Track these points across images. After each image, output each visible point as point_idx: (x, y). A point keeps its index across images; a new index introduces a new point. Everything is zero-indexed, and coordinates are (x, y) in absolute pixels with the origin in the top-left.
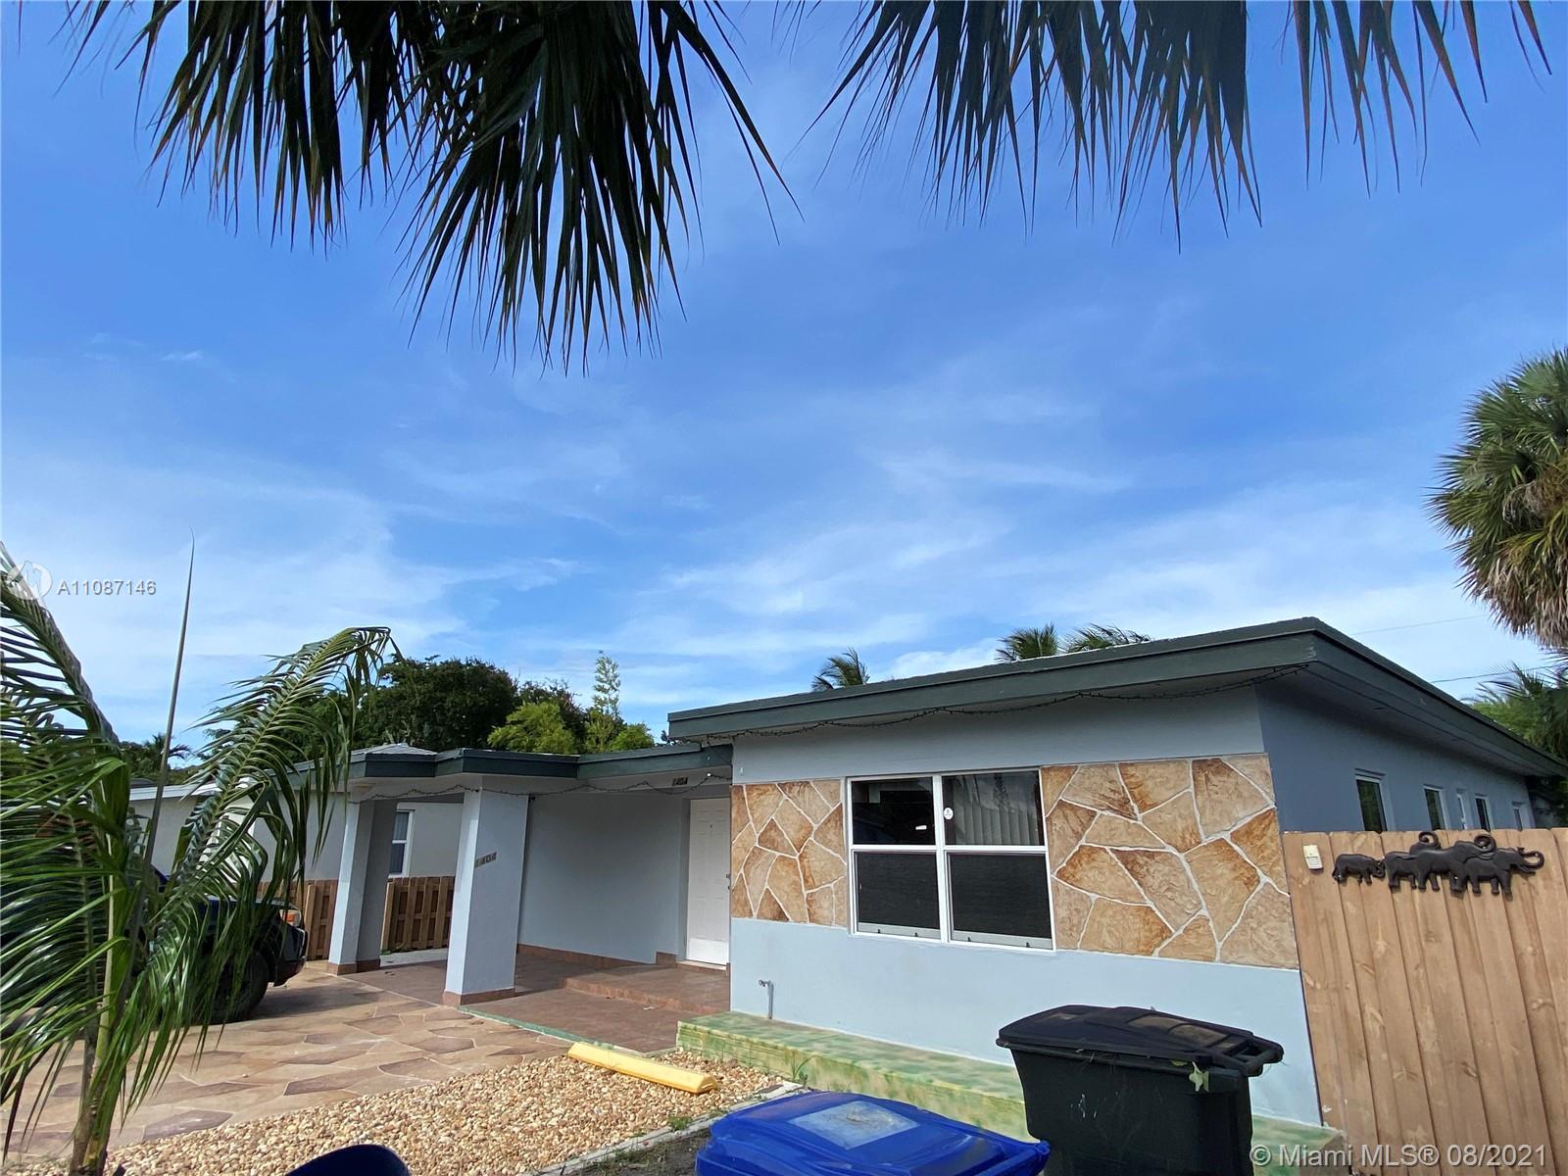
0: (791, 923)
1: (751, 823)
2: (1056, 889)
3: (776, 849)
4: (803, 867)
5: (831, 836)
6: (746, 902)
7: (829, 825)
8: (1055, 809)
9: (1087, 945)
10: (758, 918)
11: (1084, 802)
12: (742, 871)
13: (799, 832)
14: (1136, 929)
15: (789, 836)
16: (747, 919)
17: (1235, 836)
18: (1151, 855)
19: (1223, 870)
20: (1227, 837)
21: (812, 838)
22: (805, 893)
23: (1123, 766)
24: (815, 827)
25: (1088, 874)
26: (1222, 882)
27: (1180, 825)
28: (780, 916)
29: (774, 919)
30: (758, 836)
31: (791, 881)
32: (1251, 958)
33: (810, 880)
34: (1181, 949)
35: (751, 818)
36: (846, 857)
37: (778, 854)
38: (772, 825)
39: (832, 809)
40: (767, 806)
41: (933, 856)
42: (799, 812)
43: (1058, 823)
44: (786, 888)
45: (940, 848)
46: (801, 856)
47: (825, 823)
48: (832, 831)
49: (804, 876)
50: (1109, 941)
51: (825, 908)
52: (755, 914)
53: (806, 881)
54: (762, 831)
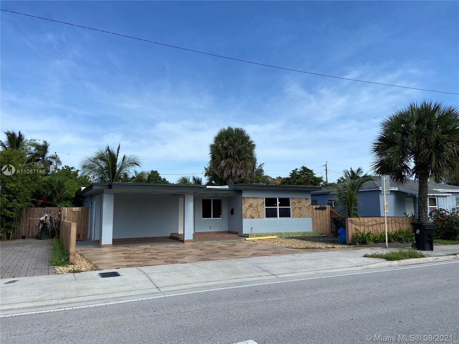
0: (255, 219)
1: (246, 203)
2: (292, 212)
3: (252, 208)
4: (257, 210)
5: (262, 206)
6: (246, 216)
7: (262, 204)
9: (295, 217)
10: (249, 218)
11: (295, 202)
12: (245, 211)
14: (300, 215)
15: (255, 205)
16: (246, 219)
17: (308, 206)
18: (301, 208)
19: (307, 209)
21: (259, 206)
22: (258, 214)
23: (300, 198)
24: (259, 204)
25: (295, 210)
27: (304, 205)
28: (253, 218)
29: (252, 218)
30: (248, 206)
31: (255, 212)
32: (309, 217)
34: (303, 217)
36: (264, 208)
39: (262, 202)
40: (250, 201)
41: (276, 208)
42: (257, 202)
43: (292, 204)
44: (254, 214)
45: (278, 207)
50: (297, 217)
51: (261, 216)
53: (258, 212)
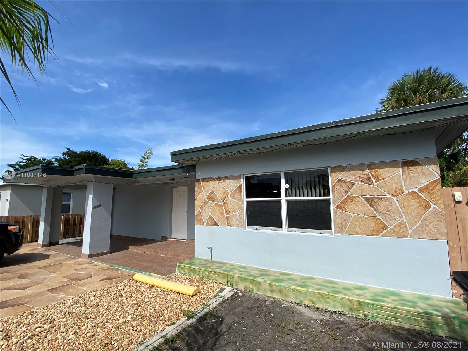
0: (220, 227)
1: (204, 192)
2: (335, 212)
3: (214, 201)
4: (225, 207)
5: (237, 196)
6: (201, 220)
7: (236, 192)
8: (336, 183)
9: (348, 232)
10: (206, 225)
11: (350, 179)
12: (200, 209)
13: (223, 194)
14: (372, 226)
15: (219, 195)
16: (201, 226)
17: (420, 190)
18: (380, 198)
19: (414, 203)
20: (416, 190)
21: (229, 197)
22: (226, 216)
23: (370, 165)
24: (230, 193)
25: (350, 206)
26: (413, 208)
27: (394, 187)
28: (216, 224)
29: (213, 225)
30: (206, 197)
31: (220, 212)
32: (425, 236)
33: (228, 211)
34: (392, 233)
35: (203, 190)
36: (243, 203)
37: (214, 203)
38: (212, 193)
39: (237, 186)
40: (210, 186)
41: (280, 202)
42: (224, 188)
43: (338, 188)
44: (218, 215)
45: (283, 199)
46: (224, 203)
47: (235, 191)
48: (238, 194)
49: (225, 210)
50: (359, 231)
51: (234, 221)
52: (205, 224)
53: (226, 212)
54: (208, 195)
